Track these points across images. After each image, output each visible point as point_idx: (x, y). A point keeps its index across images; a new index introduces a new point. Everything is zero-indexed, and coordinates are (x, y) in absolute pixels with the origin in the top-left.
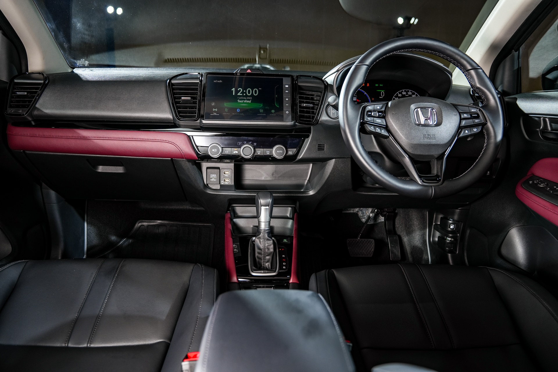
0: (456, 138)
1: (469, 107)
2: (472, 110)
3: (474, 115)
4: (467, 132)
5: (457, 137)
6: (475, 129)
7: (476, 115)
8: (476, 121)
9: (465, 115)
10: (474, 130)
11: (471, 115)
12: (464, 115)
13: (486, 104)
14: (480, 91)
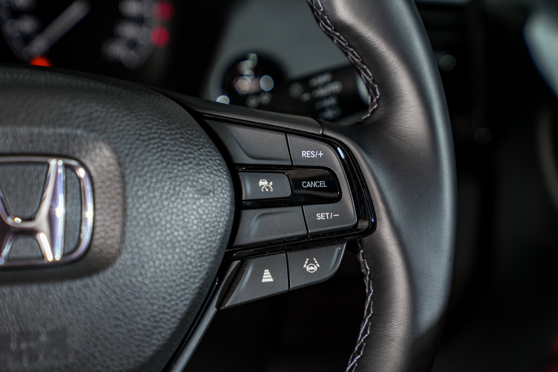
0: (212, 311)
1: (290, 138)
2: (305, 154)
3: (309, 185)
4: (267, 277)
5: (218, 306)
6: (311, 261)
7: (322, 184)
8: (320, 217)
9: (263, 183)
10: (308, 269)
11: (296, 184)
12: (261, 183)
13: (377, 116)
14: (353, 44)
